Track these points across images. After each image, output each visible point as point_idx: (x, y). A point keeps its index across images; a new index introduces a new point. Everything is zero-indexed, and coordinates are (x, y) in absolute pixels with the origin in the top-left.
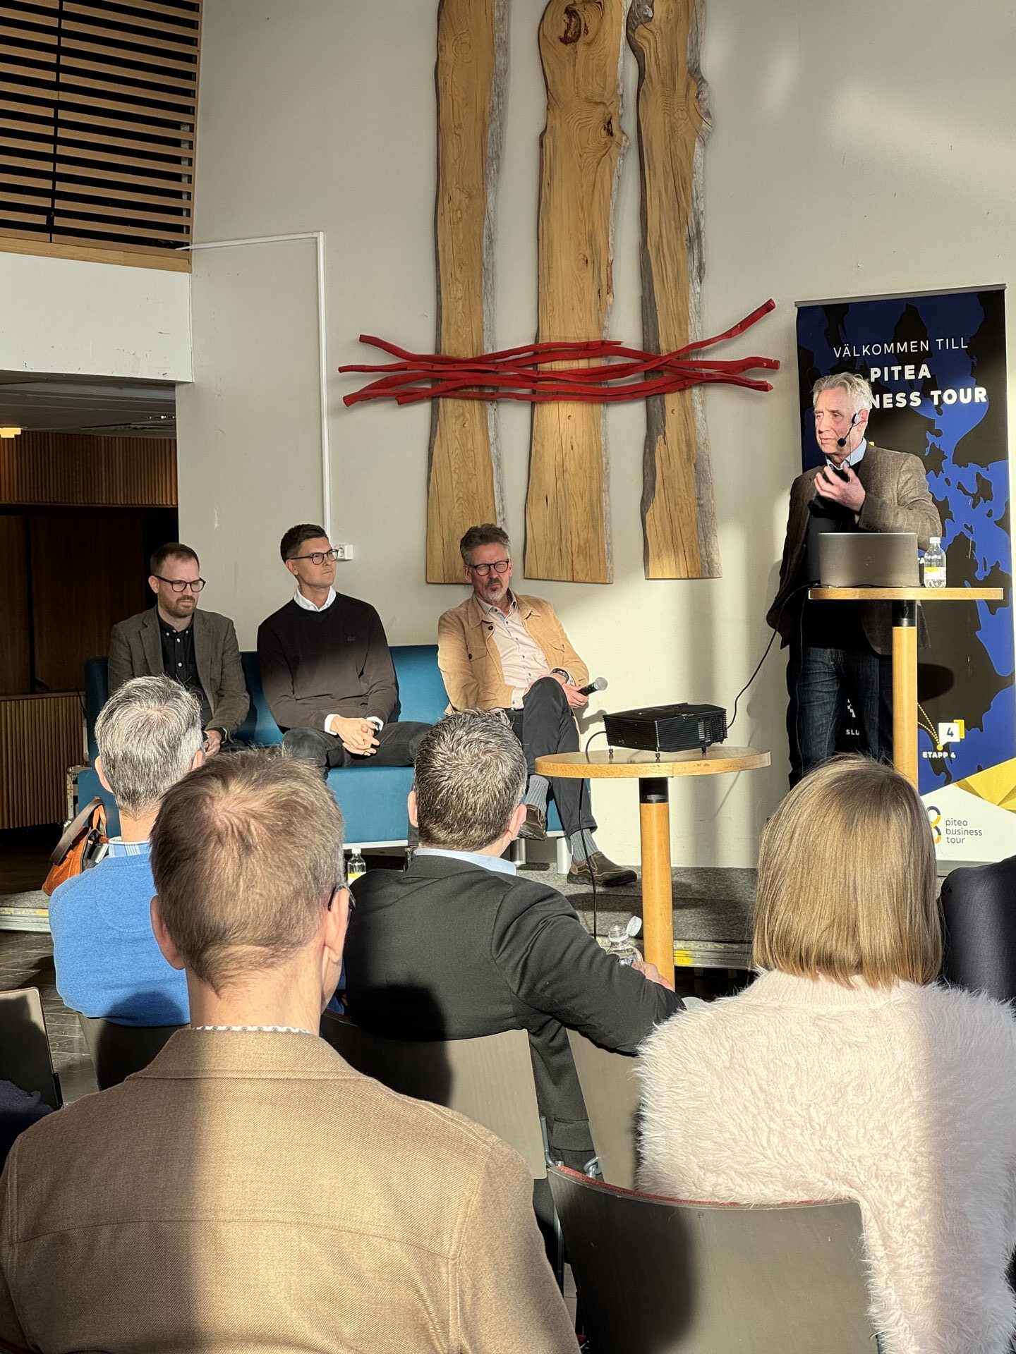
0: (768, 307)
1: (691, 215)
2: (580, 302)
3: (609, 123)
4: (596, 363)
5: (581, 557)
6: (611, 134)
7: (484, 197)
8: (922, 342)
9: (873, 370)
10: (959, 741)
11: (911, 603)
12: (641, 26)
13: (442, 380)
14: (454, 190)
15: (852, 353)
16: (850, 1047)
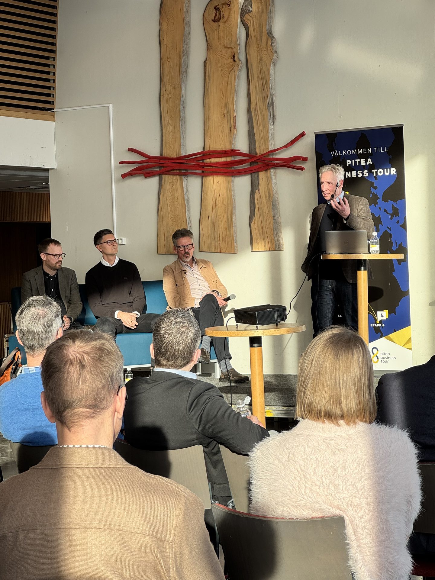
0: (303, 134)
1: (269, 95)
2: (222, 133)
3: (234, 56)
4: (229, 159)
5: (224, 242)
6: (235, 61)
7: (181, 88)
8: (368, 149)
9: (348, 161)
10: (386, 319)
11: (365, 260)
12: (247, 15)
13: (163, 167)
14: (168, 85)
15: (339, 154)
16: (339, 451)
